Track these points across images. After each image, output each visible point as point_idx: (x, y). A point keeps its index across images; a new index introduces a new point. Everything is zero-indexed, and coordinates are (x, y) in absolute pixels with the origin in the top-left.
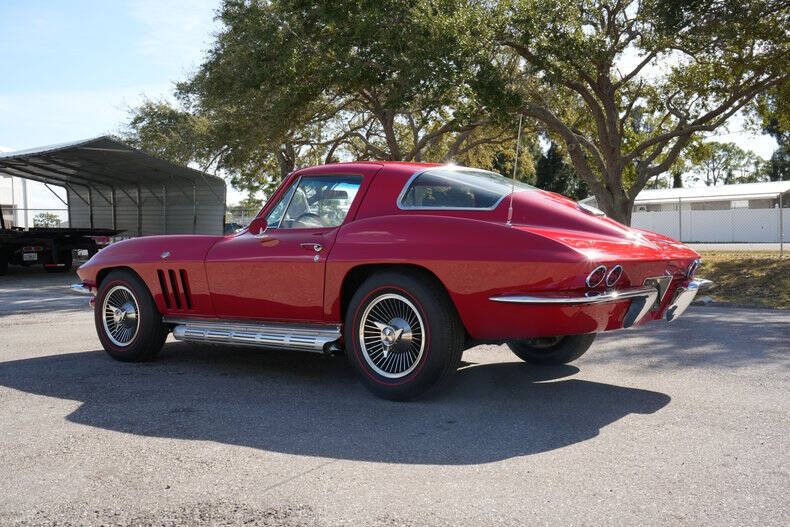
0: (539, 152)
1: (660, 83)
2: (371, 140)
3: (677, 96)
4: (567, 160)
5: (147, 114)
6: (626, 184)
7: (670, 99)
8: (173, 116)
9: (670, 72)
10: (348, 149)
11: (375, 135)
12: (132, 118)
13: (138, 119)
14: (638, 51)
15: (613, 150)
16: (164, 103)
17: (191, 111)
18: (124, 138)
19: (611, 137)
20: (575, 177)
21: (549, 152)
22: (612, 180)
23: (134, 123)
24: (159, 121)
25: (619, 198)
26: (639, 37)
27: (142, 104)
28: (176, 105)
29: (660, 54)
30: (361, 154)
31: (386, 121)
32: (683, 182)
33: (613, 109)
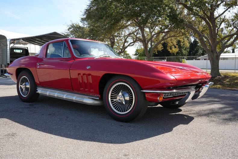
0: (190, 41)
1: (230, 18)
2: (138, 36)
3: (236, 22)
4: (199, 44)
5: (73, 27)
6: (218, 50)
7: (234, 23)
8: (80, 27)
9: (234, 14)
10: (132, 38)
11: (139, 34)
12: (68, 28)
13: (70, 28)
14: (224, 7)
15: (214, 39)
16: (78, 24)
17: (85, 26)
18: (66, 34)
19: (213, 35)
20: (201, 49)
21: (194, 41)
22: (213, 49)
23: (69, 29)
24: (76, 29)
25: (215, 54)
26: (224, 2)
27: (71, 24)
28: (81, 25)
29: (231, 8)
30: (135, 40)
31: (142, 29)
32: (235, 52)
33: (215, 26)
